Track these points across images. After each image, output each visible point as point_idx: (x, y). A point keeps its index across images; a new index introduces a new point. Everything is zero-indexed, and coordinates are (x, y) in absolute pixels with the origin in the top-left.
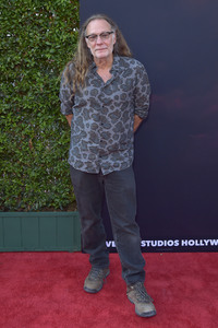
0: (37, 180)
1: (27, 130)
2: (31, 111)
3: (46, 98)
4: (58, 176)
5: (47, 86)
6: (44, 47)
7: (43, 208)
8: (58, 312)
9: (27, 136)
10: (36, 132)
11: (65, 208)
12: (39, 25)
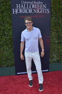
0: (5, 60)
1: (2, 50)
2: (2, 45)
3: (5, 42)
4: (9, 59)
5: (5, 39)
6: (4, 30)
7: (6, 67)
8: (12, 88)
9: (2, 51)
10: (4, 50)
11: (11, 66)
12: (3, 25)
